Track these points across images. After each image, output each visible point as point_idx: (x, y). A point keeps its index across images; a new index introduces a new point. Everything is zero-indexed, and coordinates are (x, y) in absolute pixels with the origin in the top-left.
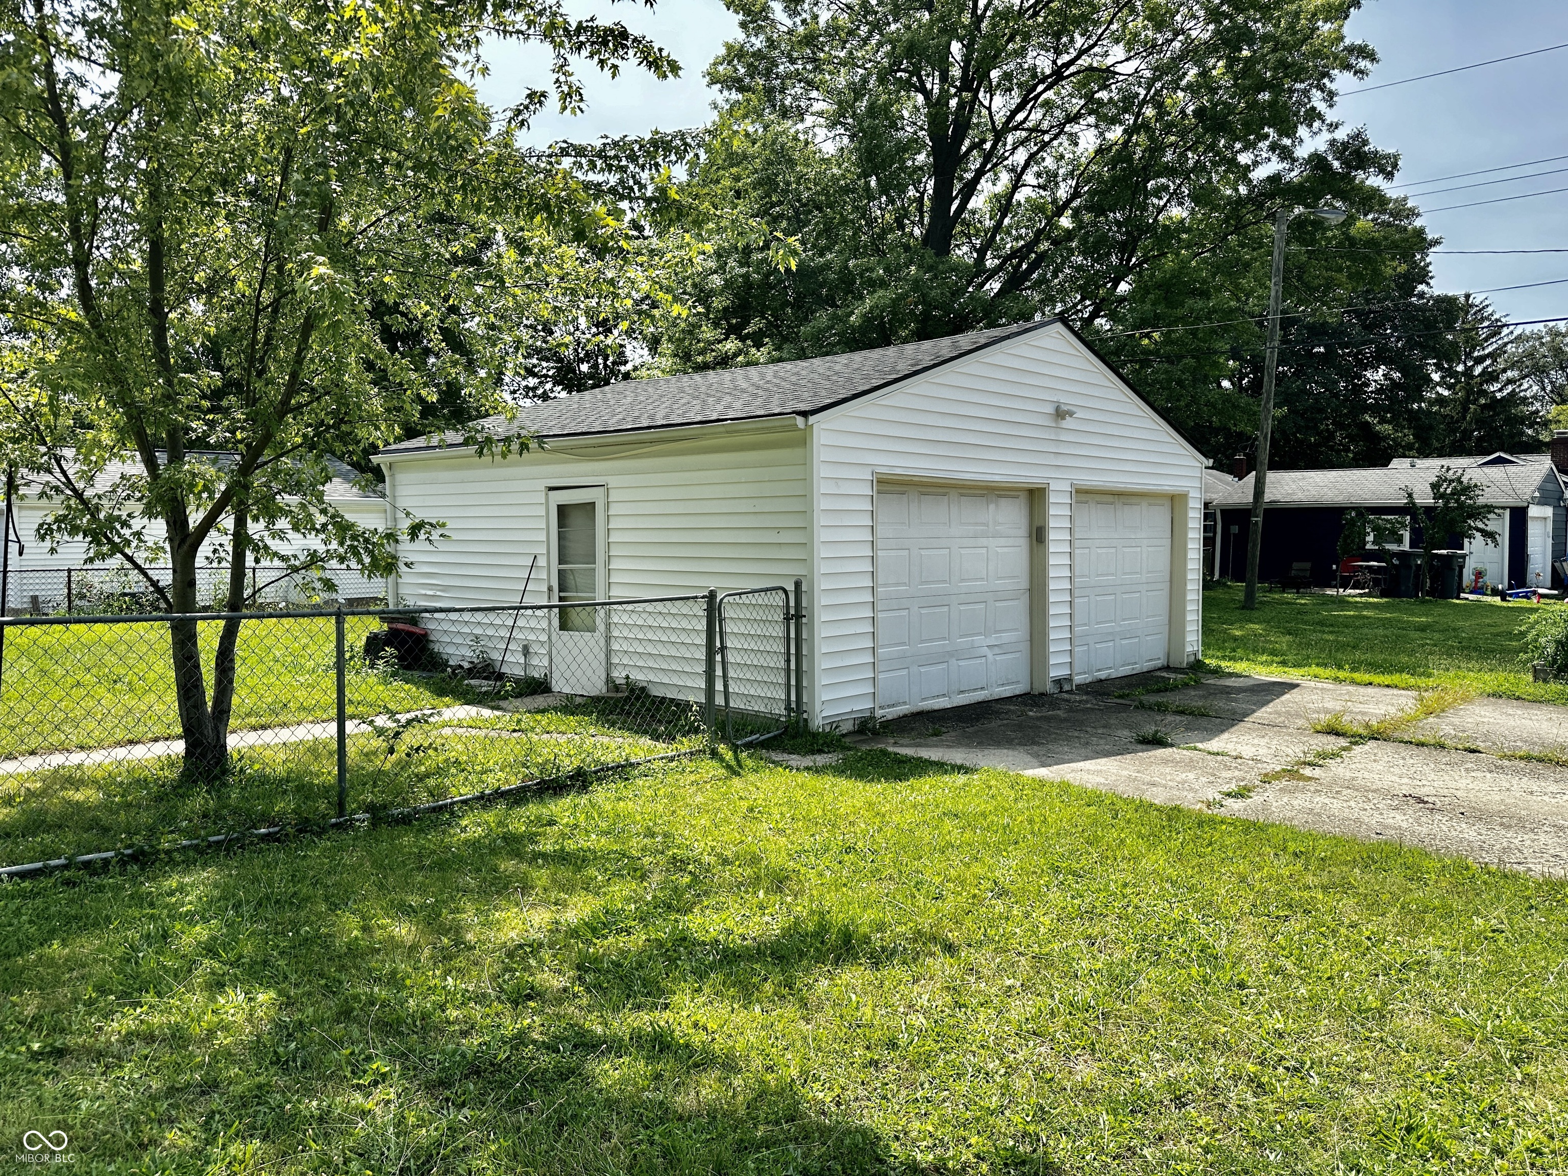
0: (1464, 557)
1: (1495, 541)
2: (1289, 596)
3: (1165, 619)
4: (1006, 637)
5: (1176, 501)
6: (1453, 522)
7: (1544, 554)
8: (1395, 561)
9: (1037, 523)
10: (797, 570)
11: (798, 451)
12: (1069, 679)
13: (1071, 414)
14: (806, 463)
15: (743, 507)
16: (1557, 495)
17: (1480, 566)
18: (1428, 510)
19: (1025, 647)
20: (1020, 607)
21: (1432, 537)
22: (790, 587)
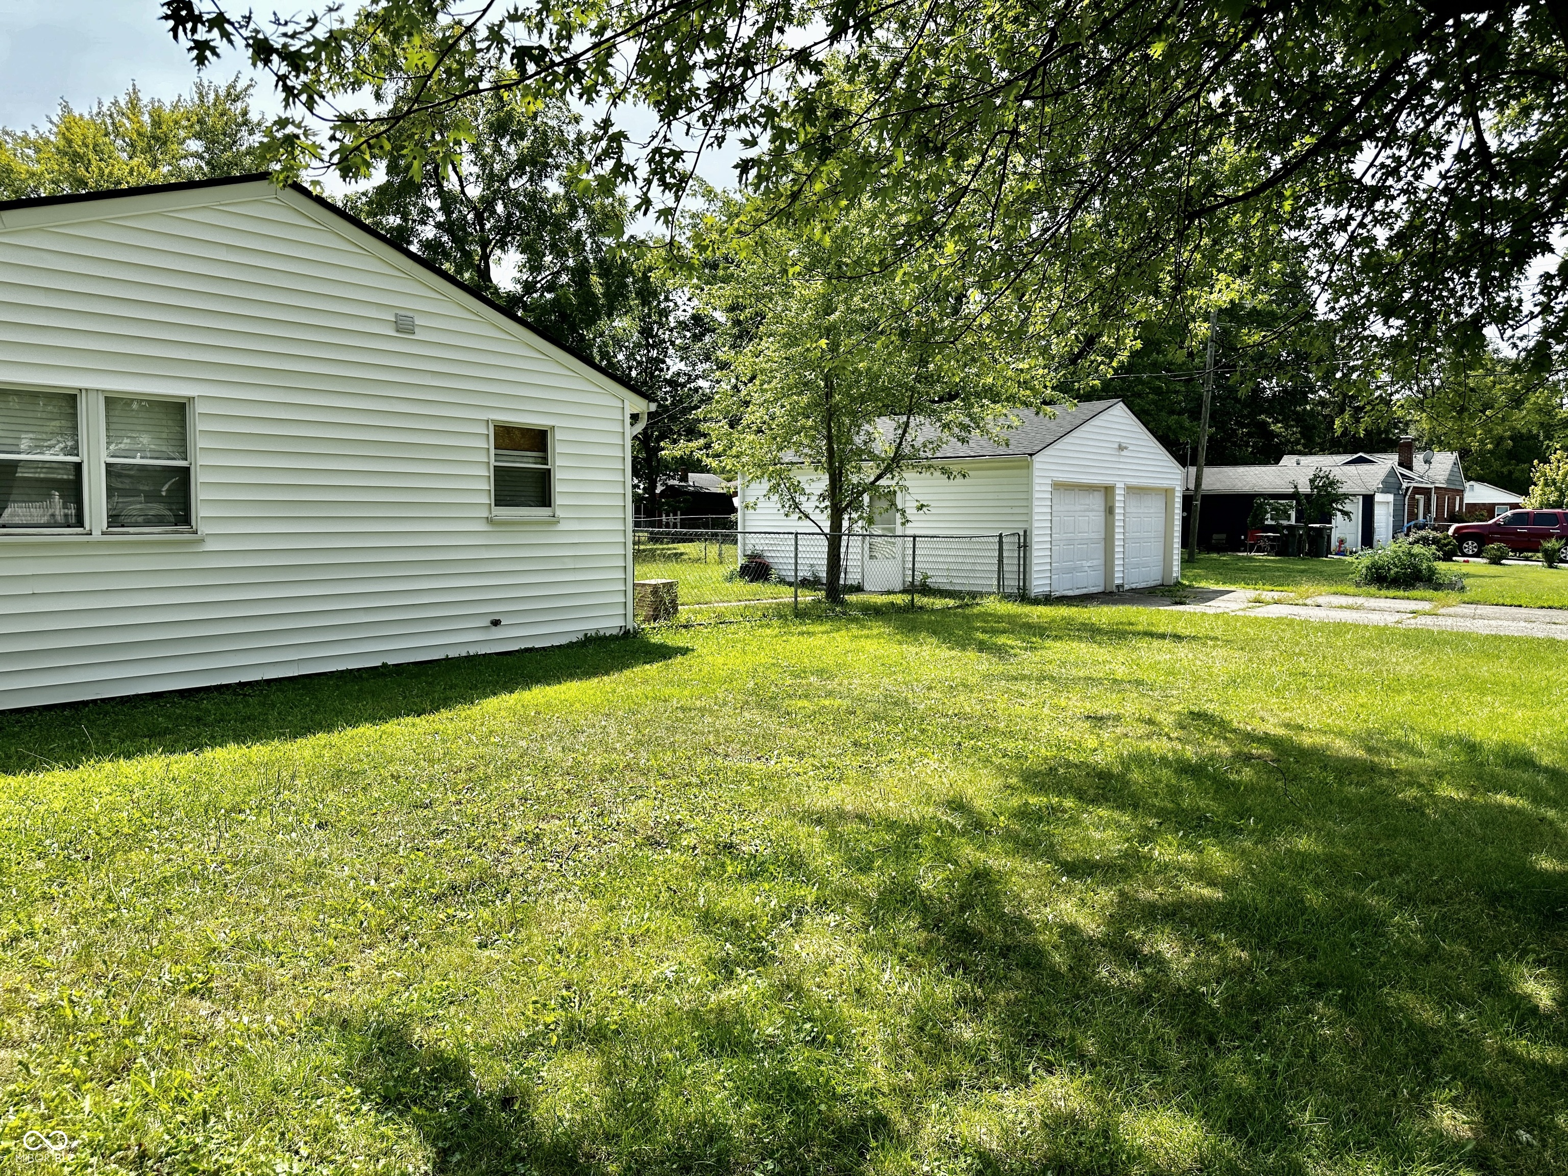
0: (1331, 529)
1: (1349, 518)
2: (1215, 556)
3: (1161, 558)
4: (1095, 562)
5: (1167, 493)
6: (1323, 505)
7: (1388, 525)
8: (1285, 532)
9: (1109, 504)
10: (1024, 526)
11: (1024, 471)
12: (1122, 586)
13: (1126, 448)
14: (1029, 477)
15: (991, 496)
16: (1397, 486)
17: (1342, 536)
18: (1307, 496)
19: (1102, 568)
20: (1101, 546)
21: (1310, 515)
22: (1022, 533)
